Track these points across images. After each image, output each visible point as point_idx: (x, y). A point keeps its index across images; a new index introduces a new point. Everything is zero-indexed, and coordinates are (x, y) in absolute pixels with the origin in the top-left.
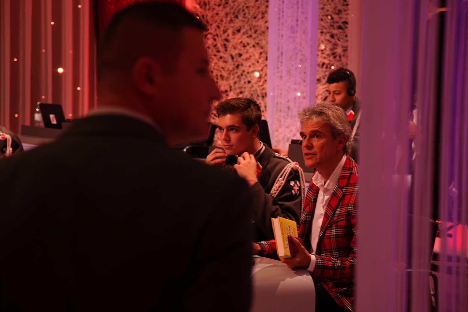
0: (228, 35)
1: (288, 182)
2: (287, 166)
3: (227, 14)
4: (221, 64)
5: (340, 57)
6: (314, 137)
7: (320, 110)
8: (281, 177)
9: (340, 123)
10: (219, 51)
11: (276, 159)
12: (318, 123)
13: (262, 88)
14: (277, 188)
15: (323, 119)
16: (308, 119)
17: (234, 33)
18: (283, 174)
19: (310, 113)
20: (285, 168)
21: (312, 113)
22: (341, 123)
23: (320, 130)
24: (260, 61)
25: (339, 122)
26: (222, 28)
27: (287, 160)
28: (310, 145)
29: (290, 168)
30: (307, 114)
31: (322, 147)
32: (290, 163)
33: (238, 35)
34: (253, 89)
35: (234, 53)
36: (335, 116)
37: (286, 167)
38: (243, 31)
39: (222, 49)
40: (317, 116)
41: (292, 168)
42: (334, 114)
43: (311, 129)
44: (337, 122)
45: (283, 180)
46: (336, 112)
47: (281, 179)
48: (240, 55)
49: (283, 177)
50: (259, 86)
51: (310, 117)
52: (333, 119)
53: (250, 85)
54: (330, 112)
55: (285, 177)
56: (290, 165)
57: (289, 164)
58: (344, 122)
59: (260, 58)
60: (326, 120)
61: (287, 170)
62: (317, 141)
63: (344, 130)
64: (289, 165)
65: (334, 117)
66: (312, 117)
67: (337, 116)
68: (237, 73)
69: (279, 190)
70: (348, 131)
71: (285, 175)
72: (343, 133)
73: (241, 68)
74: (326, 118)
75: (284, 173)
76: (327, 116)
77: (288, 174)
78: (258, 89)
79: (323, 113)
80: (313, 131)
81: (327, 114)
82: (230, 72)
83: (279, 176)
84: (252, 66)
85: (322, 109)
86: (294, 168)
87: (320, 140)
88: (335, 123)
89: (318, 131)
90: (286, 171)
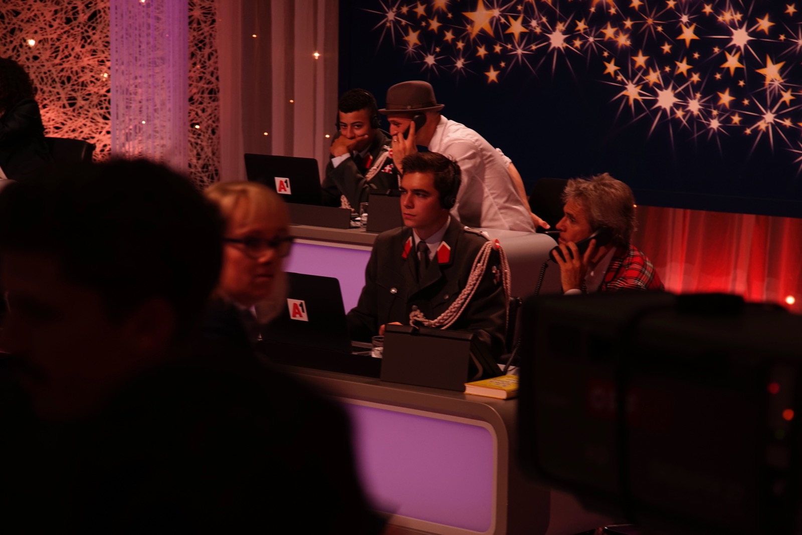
1: (489, 268)
2: (485, 245)
5: (199, 24)
8: (479, 262)
13: (60, 68)
14: (477, 277)
18: (480, 258)
20: (482, 249)
24: (55, 24)
29: (490, 248)
32: (487, 239)
34: (45, 69)
37: (483, 247)
41: (492, 249)
45: (483, 265)
47: (479, 265)
49: (482, 262)
50: (54, 65)
53: (37, 63)
55: (484, 261)
56: (490, 245)
57: (487, 243)
59: (54, 20)
68: (11, 42)
71: (485, 258)
77: (488, 257)
78: (53, 70)
83: (476, 260)
84: (39, 32)
90: (485, 252)
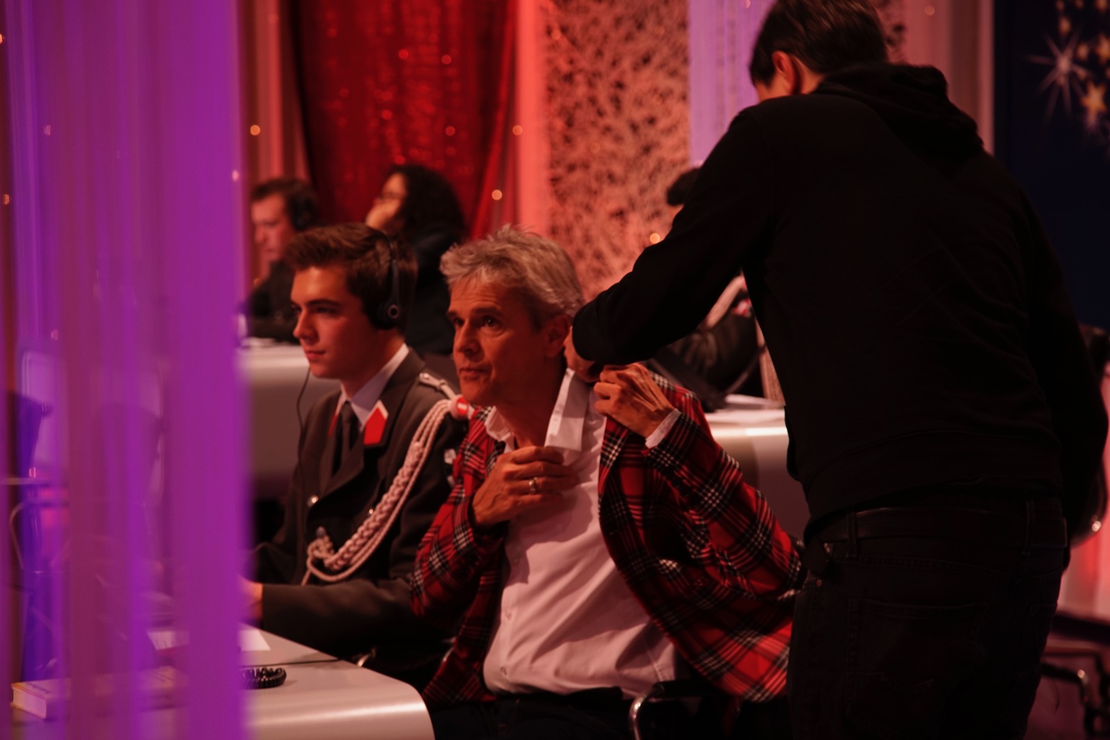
0: (623, 72)
1: (436, 453)
2: (437, 406)
3: (618, 21)
4: (609, 145)
6: (484, 325)
7: (498, 251)
8: (418, 440)
9: (552, 287)
10: (601, 113)
11: (421, 389)
12: (494, 287)
14: (410, 469)
15: (507, 276)
16: (466, 275)
17: (636, 68)
18: (423, 431)
19: (473, 260)
20: (428, 415)
21: (480, 260)
22: (554, 285)
23: (499, 308)
25: (549, 283)
26: (608, 56)
27: (442, 392)
28: (472, 346)
29: (442, 413)
30: (465, 262)
31: (504, 351)
32: (447, 397)
33: (646, 72)
35: (638, 115)
36: (539, 269)
37: (431, 411)
38: (656, 60)
39: (609, 108)
40: (490, 268)
41: (448, 415)
42: (536, 262)
43: (475, 304)
44: (543, 284)
45: (424, 446)
46: (542, 257)
47: (416, 445)
48: (652, 121)
49: (423, 439)
51: (472, 270)
52: (531, 275)
54: (525, 258)
55: (427, 438)
56: (443, 406)
57: (442, 403)
58: (564, 282)
60: (515, 280)
61: (433, 418)
62: (493, 336)
63: (562, 303)
64: (440, 406)
65: (535, 270)
66: (478, 271)
67: (546, 268)
69: (415, 474)
70: (574, 305)
71: (429, 433)
72: (561, 312)
73: (656, 154)
74: (513, 275)
75: (425, 427)
76: (517, 268)
77: (434, 429)
79: (508, 260)
80: (478, 310)
81: (517, 263)
82: (631, 165)
83: (416, 437)
85: (503, 250)
86: (454, 414)
87: (499, 332)
88: (539, 288)
89: (492, 309)
90: (432, 423)
